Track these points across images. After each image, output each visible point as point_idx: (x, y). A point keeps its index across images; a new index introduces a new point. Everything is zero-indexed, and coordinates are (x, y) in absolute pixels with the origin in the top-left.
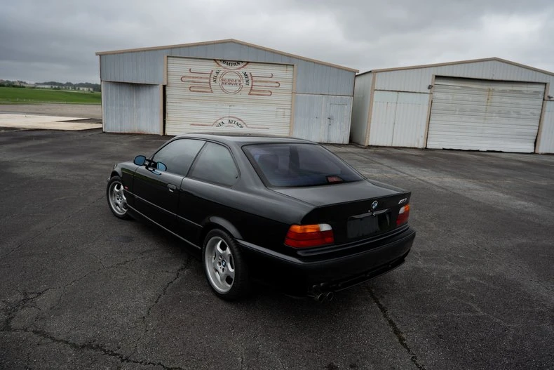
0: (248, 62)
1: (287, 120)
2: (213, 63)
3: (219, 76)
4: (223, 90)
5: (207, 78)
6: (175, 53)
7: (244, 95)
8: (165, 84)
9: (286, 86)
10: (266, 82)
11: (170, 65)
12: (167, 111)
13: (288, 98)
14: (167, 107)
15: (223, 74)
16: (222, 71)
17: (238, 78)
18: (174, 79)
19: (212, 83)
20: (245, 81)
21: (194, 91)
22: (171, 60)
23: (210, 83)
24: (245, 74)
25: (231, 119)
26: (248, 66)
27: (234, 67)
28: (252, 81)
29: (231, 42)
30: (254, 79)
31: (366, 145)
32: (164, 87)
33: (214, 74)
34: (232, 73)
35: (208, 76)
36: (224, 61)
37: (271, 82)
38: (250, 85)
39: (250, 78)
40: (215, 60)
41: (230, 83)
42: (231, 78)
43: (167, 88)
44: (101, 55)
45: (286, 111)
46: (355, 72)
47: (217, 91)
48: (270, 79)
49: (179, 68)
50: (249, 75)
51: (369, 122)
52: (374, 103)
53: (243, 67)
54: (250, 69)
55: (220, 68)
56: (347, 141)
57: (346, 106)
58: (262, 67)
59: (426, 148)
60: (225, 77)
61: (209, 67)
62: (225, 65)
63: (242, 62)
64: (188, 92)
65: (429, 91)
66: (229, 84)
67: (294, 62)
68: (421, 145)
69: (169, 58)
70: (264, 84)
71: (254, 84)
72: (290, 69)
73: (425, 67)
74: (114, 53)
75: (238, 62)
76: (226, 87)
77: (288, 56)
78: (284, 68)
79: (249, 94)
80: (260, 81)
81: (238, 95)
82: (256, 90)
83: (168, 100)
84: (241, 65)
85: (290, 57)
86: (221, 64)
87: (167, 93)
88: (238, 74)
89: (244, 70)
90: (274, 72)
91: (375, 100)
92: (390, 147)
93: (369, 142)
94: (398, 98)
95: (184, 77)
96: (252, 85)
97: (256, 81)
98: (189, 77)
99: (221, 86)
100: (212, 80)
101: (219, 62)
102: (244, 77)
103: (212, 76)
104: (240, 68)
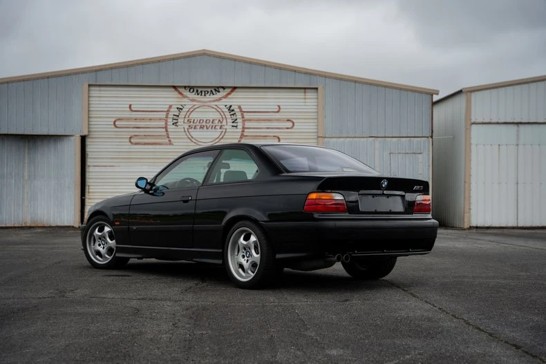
0: (235, 88)
3: (182, 114)
4: (191, 138)
5: (160, 119)
6: (103, 78)
8: (85, 133)
9: (307, 126)
10: (269, 120)
11: (94, 101)
12: (89, 181)
14: (88, 175)
15: (190, 111)
16: (188, 104)
17: (217, 116)
18: (102, 124)
19: (171, 128)
20: (230, 121)
21: (136, 144)
22: (95, 92)
23: (166, 128)
24: (230, 109)
27: (209, 97)
28: (244, 121)
29: (204, 54)
30: (247, 116)
31: (466, 226)
32: (83, 139)
33: (174, 111)
34: (206, 109)
35: (163, 115)
36: (191, 88)
37: (278, 120)
38: (240, 126)
39: (239, 115)
40: (174, 87)
41: (204, 125)
42: (205, 116)
43: (88, 141)
46: (431, 94)
47: (181, 143)
48: (277, 116)
49: (110, 104)
50: (237, 110)
51: (467, 182)
52: (473, 147)
53: (225, 97)
54: (237, 99)
55: (185, 101)
57: (420, 156)
58: (261, 94)
60: (193, 116)
61: (165, 100)
62: (192, 95)
63: (224, 88)
64: (127, 146)
66: (202, 127)
67: (319, 83)
69: (91, 88)
70: (263, 124)
71: (247, 124)
72: (310, 95)
75: (217, 89)
76: (196, 134)
77: (306, 73)
78: (300, 94)
80: (258, 120)
83: (89, 162)
84: (222, 93)
85: (310, 74)
86: (186, 93)
87: (89, 149)
88: (218, 110)
89: (228, 102)
90: (282, 103)
91: (473, 141)
92: (513, 228)
93: (470, 221)
94: (518, 135)
95: (120, 119)
96: (244, 128)
97: (250, 120)
98: (128, 119)
99: (187, 131)
100: (170, 121)
101: (182, 90)
102: (228, 114)
103: (171, 115)
104: (220, 99)
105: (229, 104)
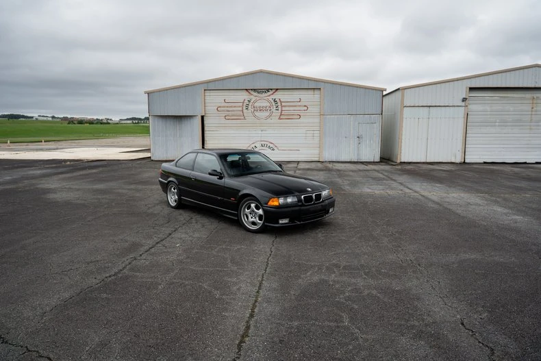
0: (277, 89)
1: (317, 140)
2: (245, 93)
3: (251, 104)
4: (255, 116)
5: (240, 106)
6: (211, 86)
7: (275, 120)
8: (203, 114)
9: (314, 110)
10: (295, 106)
11: (207, 98)
12: (206, 138)
13: (317, 120)
14: (205, 135)
15: (254, 102)
16: (254, 99)
17: (268, 104)
18: (211, 109)
19: (245, 111)
20: (275, 107)
21: (228, 119)
22: (207, 93)
23: (242, 111)
24: (275, 101)
25: (263, 143)
26: (277, 93)
27: (264, 95)
28: (282, 107)
29: (261, 72)
30: (283, 104)
31: (398, 162)
32: (203, 117)
33: (246, 102)
34: (263, 101)
35: (241, 104)
36: (255, 90)
37: (300, 106)
38: (280, 110)
39: (279, 104)
40: (247, 90)
41: (261, 109)
42: (262, 105)
43: (205, 118)
44: (149, 93)
45: (315, 132)
46: (382, 90)
47: (250, 119)
48: (299, 104)
49: (215, 99)
50: (278, 101)
51: (400, 138)
52: (404, 120)
53: (272, 94)
54: (278, 96)
55: (252, 97)
56: (377, 159)
57: (375, 125)
58: (290, 92)
59: (464, 162)
60: (256, 104)
61: (242, 97)
62: (256, 94)
63: (272, 89)
64: (223, 121)
65: (463, 104)
67: (321, 86)
68: (459, 160)
69: (206, 91)
70: (291, 108)
71: (284, 109)
72: (317, 92)
73: (458, 80)
74: (159, 91)
75: (268, 90)
76: (257, 114)
78: (311, 92)
79: (280, 119)
80: (289, 106)
81: (269, 121)
82: (285, 115)
83: (206, 128)
84: (271, 92)
85: (316, 81)
86: (252, 92)
87: (205, 122)
88: (268, 101)
90: (302, 97)
91: (404, 116)
92: (424, 163)
93: (400, 159)
94: (429, 113)
95: (220, 107)
96: (282, 110)
97: (285, 106)
98: (224, 107)
99: (253, 113)
100: (244, 108)
101: (250, 91)
102: (273, 103)
103: (245, 105)
104: (269, 96)
105: (274, 98)
